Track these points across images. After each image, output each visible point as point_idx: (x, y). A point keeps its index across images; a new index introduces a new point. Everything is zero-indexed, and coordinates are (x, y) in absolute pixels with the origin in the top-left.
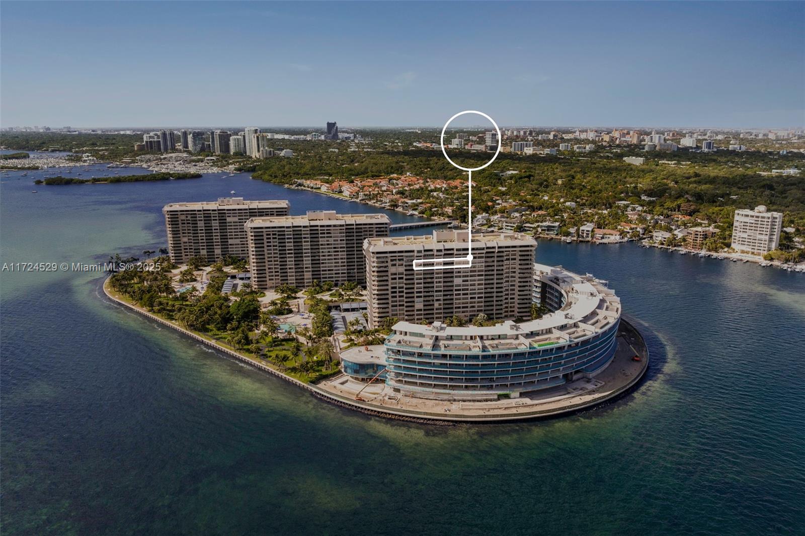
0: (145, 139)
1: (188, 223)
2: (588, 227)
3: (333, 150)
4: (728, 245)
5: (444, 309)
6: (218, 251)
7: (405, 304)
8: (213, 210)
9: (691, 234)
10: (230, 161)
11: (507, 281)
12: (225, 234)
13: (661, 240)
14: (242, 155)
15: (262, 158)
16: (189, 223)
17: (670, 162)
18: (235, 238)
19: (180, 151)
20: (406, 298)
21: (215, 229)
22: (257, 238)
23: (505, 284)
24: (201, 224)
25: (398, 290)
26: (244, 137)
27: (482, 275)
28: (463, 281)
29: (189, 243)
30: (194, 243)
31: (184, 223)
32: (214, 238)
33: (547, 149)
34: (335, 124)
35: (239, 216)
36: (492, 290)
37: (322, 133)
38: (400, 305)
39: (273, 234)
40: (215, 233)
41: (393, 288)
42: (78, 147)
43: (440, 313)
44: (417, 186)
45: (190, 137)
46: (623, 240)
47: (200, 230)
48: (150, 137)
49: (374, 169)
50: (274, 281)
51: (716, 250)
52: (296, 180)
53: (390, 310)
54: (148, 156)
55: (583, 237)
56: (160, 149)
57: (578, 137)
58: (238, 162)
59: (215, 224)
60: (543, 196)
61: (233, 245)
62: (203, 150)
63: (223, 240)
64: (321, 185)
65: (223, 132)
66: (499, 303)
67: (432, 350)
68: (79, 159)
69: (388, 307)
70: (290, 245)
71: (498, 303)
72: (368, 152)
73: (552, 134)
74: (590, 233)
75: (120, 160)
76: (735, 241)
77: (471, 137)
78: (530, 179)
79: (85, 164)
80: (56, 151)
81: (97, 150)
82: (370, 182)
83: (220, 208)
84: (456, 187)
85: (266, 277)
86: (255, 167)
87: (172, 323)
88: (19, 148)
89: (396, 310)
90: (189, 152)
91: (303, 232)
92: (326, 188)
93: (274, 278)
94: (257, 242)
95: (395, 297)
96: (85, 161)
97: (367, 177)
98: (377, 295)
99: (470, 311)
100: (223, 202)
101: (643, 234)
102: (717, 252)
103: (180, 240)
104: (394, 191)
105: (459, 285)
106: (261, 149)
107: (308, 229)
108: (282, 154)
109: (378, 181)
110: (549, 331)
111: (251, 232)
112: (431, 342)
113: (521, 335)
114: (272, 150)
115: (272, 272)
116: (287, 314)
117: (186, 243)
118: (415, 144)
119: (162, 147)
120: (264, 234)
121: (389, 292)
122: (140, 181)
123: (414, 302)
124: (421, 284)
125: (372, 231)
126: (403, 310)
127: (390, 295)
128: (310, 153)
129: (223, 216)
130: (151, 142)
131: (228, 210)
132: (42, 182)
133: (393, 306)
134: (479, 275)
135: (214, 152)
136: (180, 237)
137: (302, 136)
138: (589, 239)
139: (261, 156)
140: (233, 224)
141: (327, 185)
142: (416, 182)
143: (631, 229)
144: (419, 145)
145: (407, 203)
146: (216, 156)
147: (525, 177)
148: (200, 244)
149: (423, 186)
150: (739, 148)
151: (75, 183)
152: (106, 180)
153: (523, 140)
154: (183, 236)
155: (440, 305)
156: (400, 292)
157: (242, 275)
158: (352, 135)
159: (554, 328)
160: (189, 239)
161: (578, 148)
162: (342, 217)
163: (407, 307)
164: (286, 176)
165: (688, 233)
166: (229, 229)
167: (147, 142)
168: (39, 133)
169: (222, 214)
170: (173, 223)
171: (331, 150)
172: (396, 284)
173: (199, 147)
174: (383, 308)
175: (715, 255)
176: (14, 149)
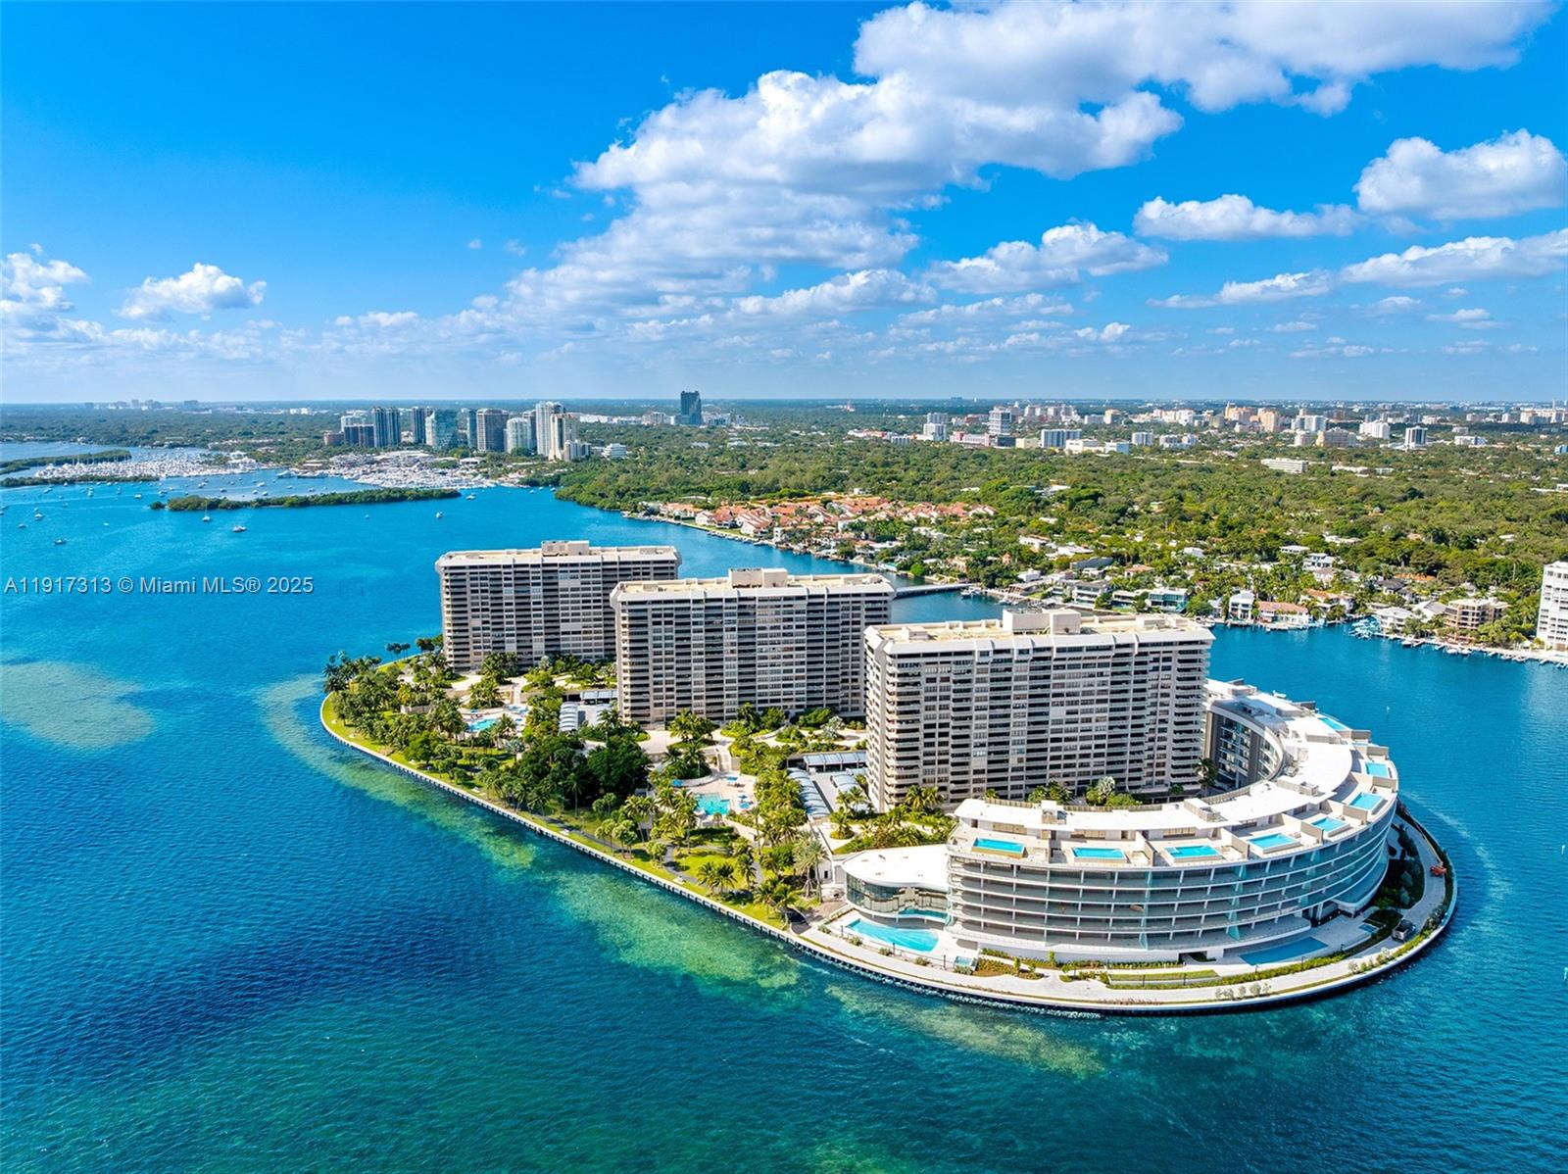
0: (343, 425)
1: (483, 591)
2: (1244, 597)
3: (700, 444)
4: (1530, 634)
5: (1028, 769)
6: (539, 645)
7: (952, 760)
8: (533, 566)
9: (1455, 612)
10: (509, 466)
11: (1153, 714)
12: (554, 612)
13: (1392, 624)
14: (528, 454)
15: (567, 460)
16: (486, 591)
17: (1353, 469)
18: (573, 620)
19: (409, 446)
20: (954, 746)
21: (535, 603)
22: (635, 622)
23: (1148, 719)
24: (509, 593)
25: (937, 730)
26: (533, 420)
27: (1105, 701)
28: (1068, 713)
29: (484, 629)
30: (494, 630)
31: (477, 591)
32: (533, 619)
33: (1112, 443)
34: (697, 394)
35: (582, 577)
36: (1123, 731)
37: (670, 413)
38: (940, 762)
39: (666, 616)
40: (534, 610)
41: (927, 726)
42: (218, 439)
43: (1021, 778)
44: (882, 516)
45: (429, 421)
46: (1316, 624)
47: (507, 604)
48: (353, 420)
49: (792, 481)
50: (664, 708)
51: (1506, 644)
52: (645, 503)
53: (919, 772)
54: (351, 457)
55: (1235, 617)
56: (371, 443)
57: (1159, 420)
58: (523, 467)
59: (536, 593)
60: (1134, 535)
61: (568, 633)
62: (453, 445)
63: (549, 624)
64: (696, 513)
65: (493, 411)
66: (1137, 757)
67: (1051, 862)
68: (223, 462)
69: (917, 766)
70: (697, 639)
71: (1134, 757)
72: (765, 448)
73: (1109, 414)
74: (1250, 609)
75: (301, 464)
76: (1544, 626)
77: (954, 420)
78: (1096, 500)
79: (237, 471)
80: (178, 446)
81: (255, 445)
82: (790, 506)
83: (548, 560)
84: (956, 517)
85: (648, 701)
86: (558, 477)
87: (474, 794)
88: (111, 441)
89: (933, 771)
90: (429, 449)
91: (725, 611)
92: (706, 518)
93: (663, 701)
94: (635, 630)
95: (932, 744)
96: (235, 466)
97: (781, 496)
98: (897, 741)
99: (1080, 774)
100: (550, 548)
101: (1352, 612)
102: (1507, 647)
103: (466, 624)
104: (840, 525)
105: (1060, 722)
106: (566, 443)
107: (736, 605)
108: (606, 451)
109: (804, 504)
110: (1274, 821)
111: (623, 611)
112: (1046, 844)
113: (1225, 828)
114: (587, 444)
115: (661, 690)
116: (702, 776)
117: (479, 629)
118: (850, 433)
119: (375, 439)
120: (649, 614)
121: (920, 735)
122: (346, 503)
123: (968, 755)
124: (985, 718)
125: (859, 608)
126: (946, 771)
127: (923, 741)
128: (656, 449)
129: (552, 578)
130: (355, 429)
131: (561, 565)
132: (163, 507)
133: (926, 763)
134: (1099, 701)
135: (475, 448)
136: (466, 618)
137: (633, 418)
138: (1249, 621)
139: (566, 456)
140: (570, 593)
141: (707, 513)
142: (878, 507)
143: (1329, 601)
144: (861, 435)
145: (872, 548)
146: (478, 455)
147: (1086, 498)
148: (506, 632)
149: (892, 514)
150: (1473, 442)
151: (225, 508)
152: (280, 502)
153: (1054, 425)
154: (473, 617)
155: (1020, 760)
156: (941, 735)
157: (590, 694)
158: (727, 416)
159: (1285, 813)
160: (484, 622)
161: (1167, 440)
162: (797, 580)
163: (953, 765)
164: (624, 495)
165: (1447, 609)
166: (562, 602)
167: (347, 429)
168: (141, 412)
169: (549, 572)
170: (456, 590)
171: (695, 444)
172: (934, 718)
173: (447, 441)
174: (906, 768)
175: (1505, 653)
176: (100, 443)
